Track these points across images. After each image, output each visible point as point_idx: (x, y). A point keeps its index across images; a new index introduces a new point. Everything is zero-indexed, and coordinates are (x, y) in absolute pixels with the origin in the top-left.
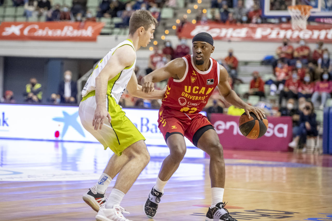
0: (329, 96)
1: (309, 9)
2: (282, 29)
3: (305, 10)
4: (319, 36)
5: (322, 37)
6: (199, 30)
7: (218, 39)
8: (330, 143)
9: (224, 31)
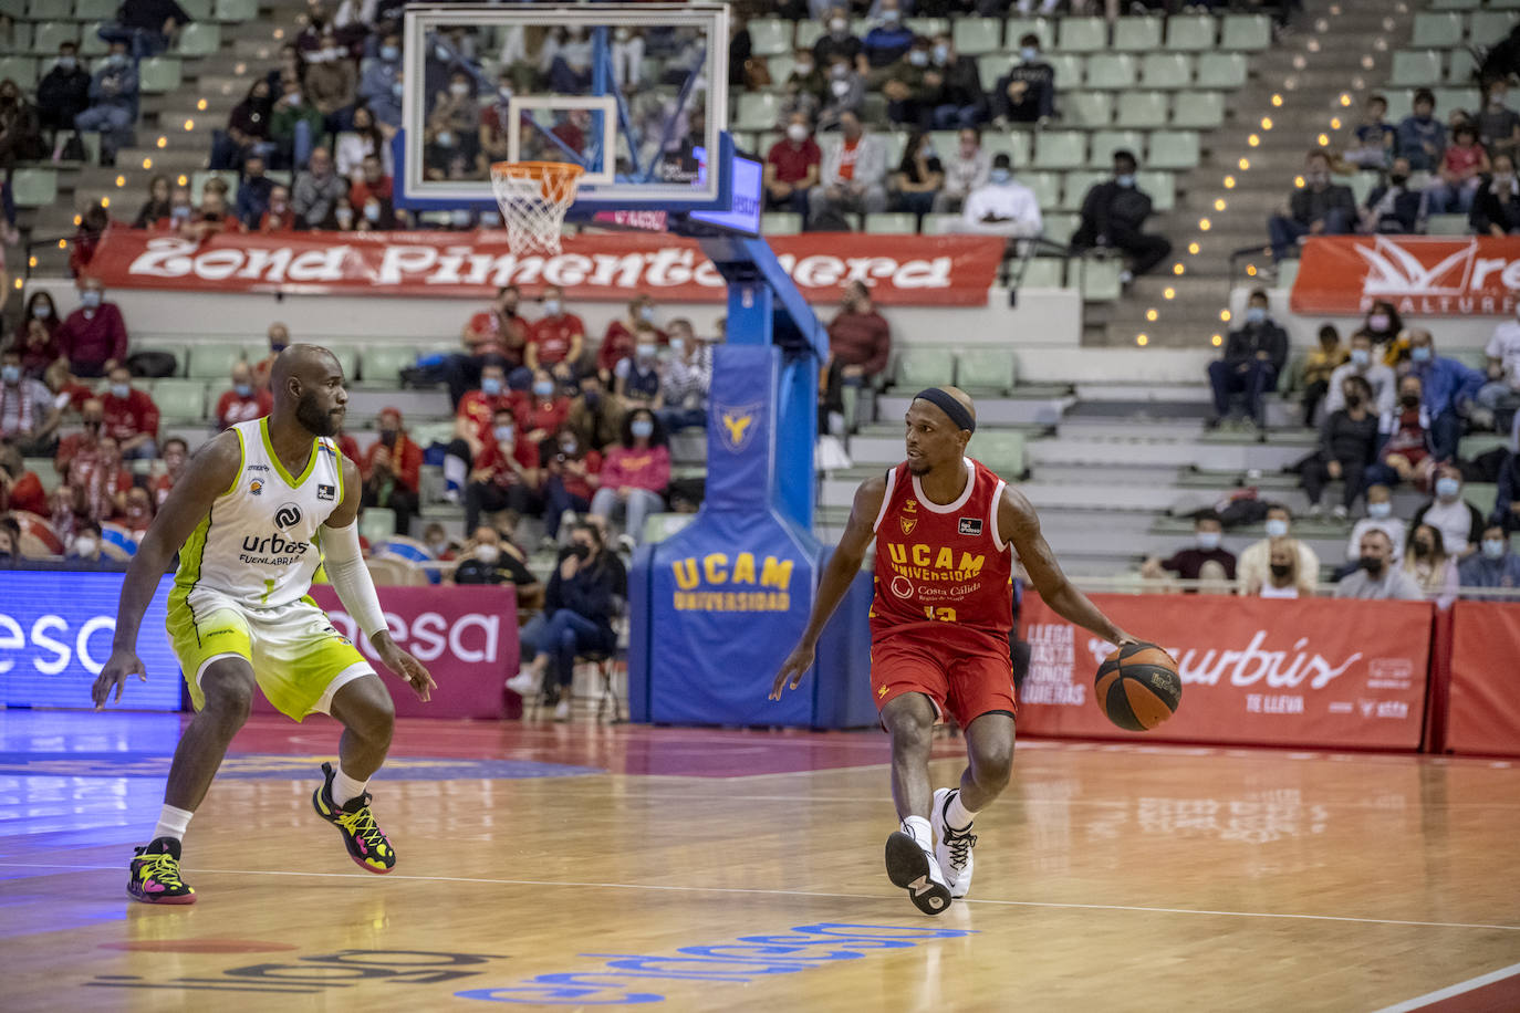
0: (656, 500)
1: (572, 176)
2: (481, 250)
3: (554, 180)
4: (618, 274)
5: (629, 280)
6: (164, 255)
7: (234, 286)
8: (656, 682)
9: (258, 259)
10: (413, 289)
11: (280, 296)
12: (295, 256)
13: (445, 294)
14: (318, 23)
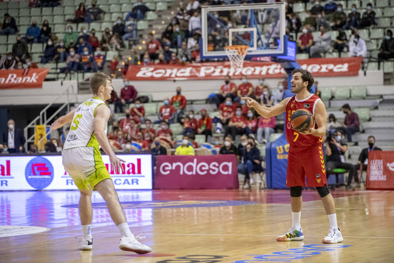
2: (225, 67)
4: (261, 72)
5: (264, 73)
6: (145, 71)
7: (163, 79)
8: (273, 178)
9: (169, 71)
10: (208, 77)
11: (175, 81)
12: (178, 70)
13: (216, 78)
14: (182, 10)
